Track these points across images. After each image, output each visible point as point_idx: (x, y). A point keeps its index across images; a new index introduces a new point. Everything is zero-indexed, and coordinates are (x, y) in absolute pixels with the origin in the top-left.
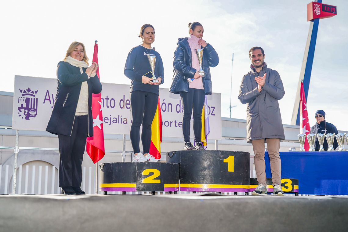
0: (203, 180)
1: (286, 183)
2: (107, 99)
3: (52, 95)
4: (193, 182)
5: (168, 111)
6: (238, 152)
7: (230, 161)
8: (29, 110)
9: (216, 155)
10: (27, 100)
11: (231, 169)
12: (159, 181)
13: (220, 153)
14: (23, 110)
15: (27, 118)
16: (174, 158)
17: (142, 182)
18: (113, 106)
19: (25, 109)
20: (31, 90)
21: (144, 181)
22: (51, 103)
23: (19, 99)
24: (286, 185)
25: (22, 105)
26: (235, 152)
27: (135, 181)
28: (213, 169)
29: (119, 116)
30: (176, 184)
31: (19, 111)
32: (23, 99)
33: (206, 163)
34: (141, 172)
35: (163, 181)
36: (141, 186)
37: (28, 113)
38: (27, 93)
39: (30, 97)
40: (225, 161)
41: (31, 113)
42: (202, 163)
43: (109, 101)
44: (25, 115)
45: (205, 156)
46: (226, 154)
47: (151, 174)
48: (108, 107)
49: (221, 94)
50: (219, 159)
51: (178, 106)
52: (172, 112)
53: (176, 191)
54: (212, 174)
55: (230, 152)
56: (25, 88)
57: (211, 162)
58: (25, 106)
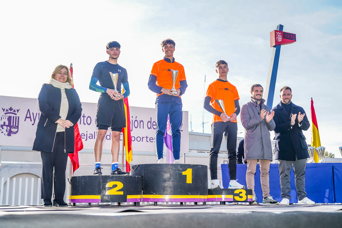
0: (164, 191)
1: (241, 193)
2: (84, 117)
3: (33, 113)
4: (154, 194)
5: (140, 128)
6: (196, 165)
7: (188, 173)
8: (11, 127)
9: (175, 168)
10: (9, 119)
11: (189, 180)
12: (122, 193)
13: (179, 166)
14: (5, 127)
15: (9, 135)
16: (137, 171)
17: (106, 194)
18: (89, 123)
19: (7, 126)
20: (13, 109)
21: (108, 193)
22: (31, 121)
23: (1, 117)
24: (241, 195)
25: (4, 123)
26: (193, 165)
27: (99, 193)
28: (173, 181)
29: (95, 132)
30: (139, 196)
31: (1, 128)
32: (6, 117)
33: (167, 176)
34: (105, 185)
35: (125, 193)
36: (105, 197)
37: (10, 130)
38: (10, 111)
39: (12, 115)
40: (184, 173)
41: (13, 130)
42: (163, 176)
43: (85, 118)
44: (7, 132)
45: (165, 170)
46: (185, 167)
47: (115, 186)
48: (85, 124)
49: (188, 112)
50: (178, 172)
51: (149, 123)
52: (143, 128)
53: (138, 201)
54: (171, 185)
55: (188, 165)
56: (8, 107)
57: (170, 175)
58: (7, 123)
